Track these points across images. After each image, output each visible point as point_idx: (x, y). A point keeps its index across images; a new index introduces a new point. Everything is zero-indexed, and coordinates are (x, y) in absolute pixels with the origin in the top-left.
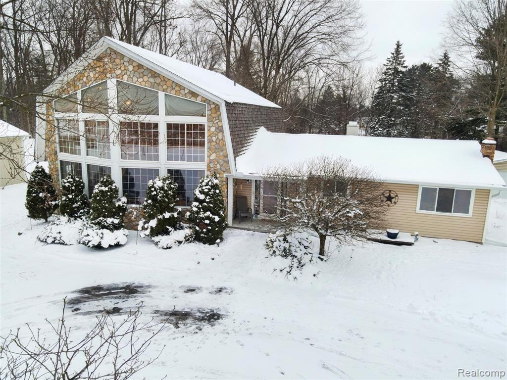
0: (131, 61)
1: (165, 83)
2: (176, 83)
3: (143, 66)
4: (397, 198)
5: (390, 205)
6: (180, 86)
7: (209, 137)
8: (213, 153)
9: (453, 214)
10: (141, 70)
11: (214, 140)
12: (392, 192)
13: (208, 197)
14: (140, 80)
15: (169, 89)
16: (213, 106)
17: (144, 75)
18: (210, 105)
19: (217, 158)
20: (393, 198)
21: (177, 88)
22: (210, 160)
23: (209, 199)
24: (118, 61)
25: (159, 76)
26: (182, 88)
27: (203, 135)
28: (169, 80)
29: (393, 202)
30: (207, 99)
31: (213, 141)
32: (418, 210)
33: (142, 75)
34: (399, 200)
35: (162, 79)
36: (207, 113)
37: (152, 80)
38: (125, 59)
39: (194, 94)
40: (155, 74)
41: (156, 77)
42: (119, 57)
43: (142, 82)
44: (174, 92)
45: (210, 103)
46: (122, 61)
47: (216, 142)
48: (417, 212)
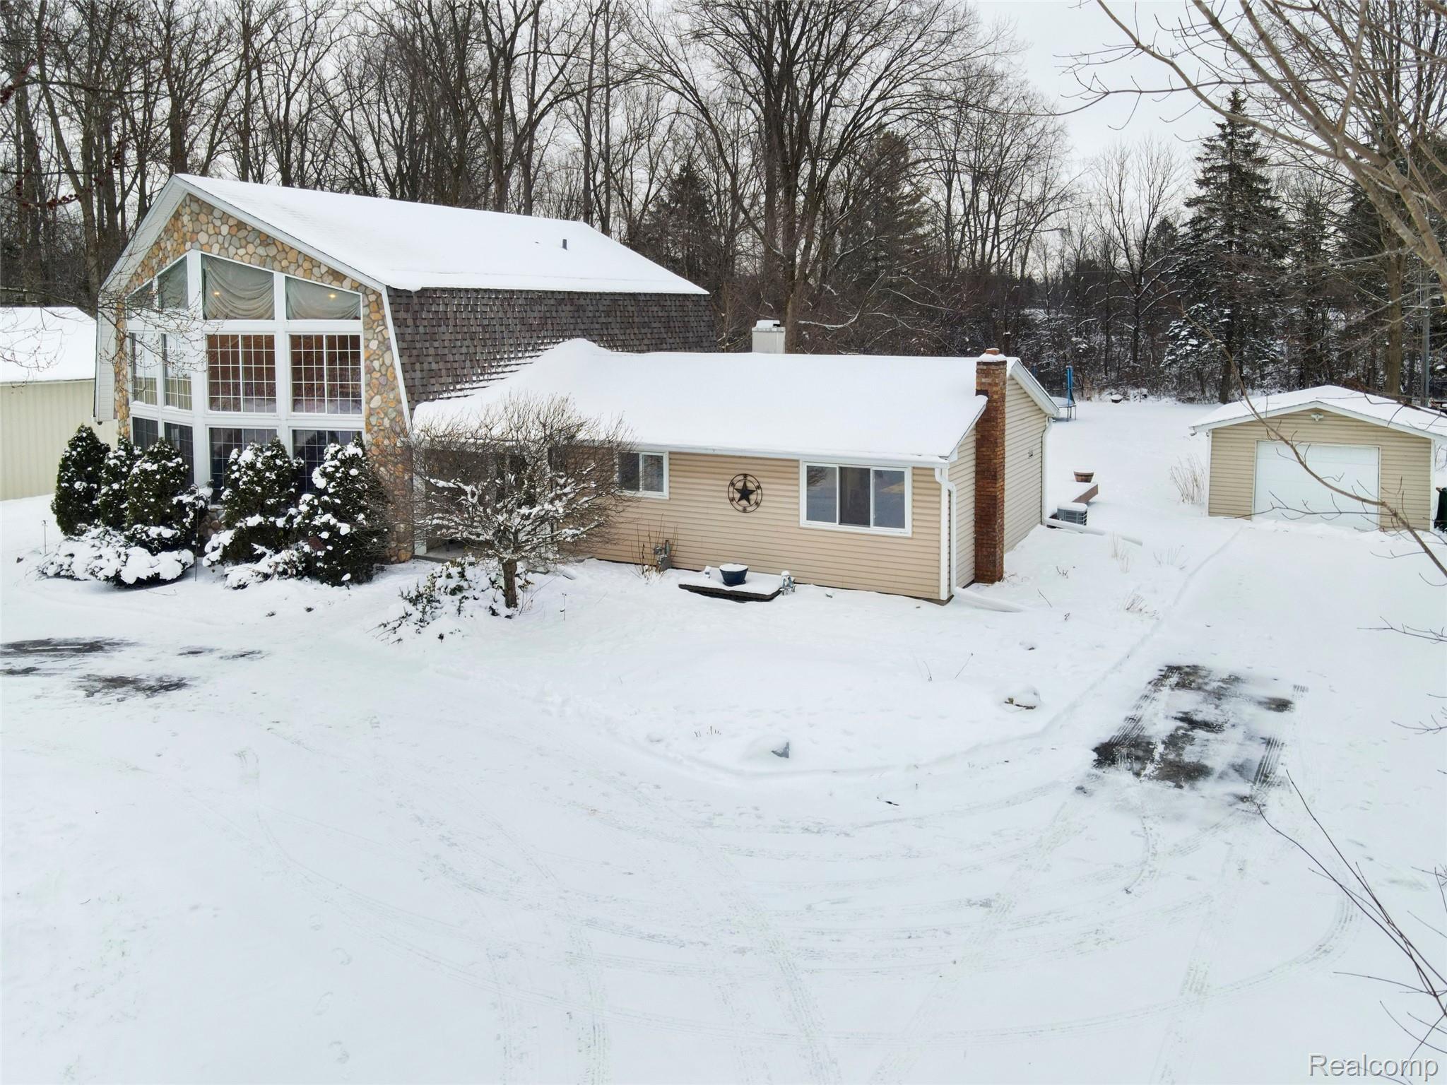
0: (225, 217)
1: (283, 255)
2: (305, 255)
3: (245, 224)
4: (759, 491)
5: (749, 509)
6: (311, 260)
7: (368, 362)
8: (376, 394)
9: (873, 529)
10: (242, 233)
11: (377, 369)
12: (749, 478)
13: (333, 483)
14: (241, 252)
15: (293, 267)
16: (372, 298)
17: (248, 243)
18: (367, 296)
19: (383, 405)
20: (752, 492)
21: (307, 265)
22: (371, 409)
23: (334, 487)
24: (203, 218)
25: (274, 243)
26: (315, 263)
27: (356, 357)
28: (291, 248)
29: (752, 502)
30: (361, 284)
31: (375, 370)
32: (804, 521)
33: (244, 242)
34: (764, 498)
35: (280, 249)
36: (363, 311)
37: (261, 251)
38: (216, 214)
39: (338, 276)
40: (266, 240)
41: (269, 244)
42: (204, 211)
43: (242, 256)
44: (300, 271)
45: (368, 292)
46: (211, 217)
47: (380, 371)
48: (802, 525)
